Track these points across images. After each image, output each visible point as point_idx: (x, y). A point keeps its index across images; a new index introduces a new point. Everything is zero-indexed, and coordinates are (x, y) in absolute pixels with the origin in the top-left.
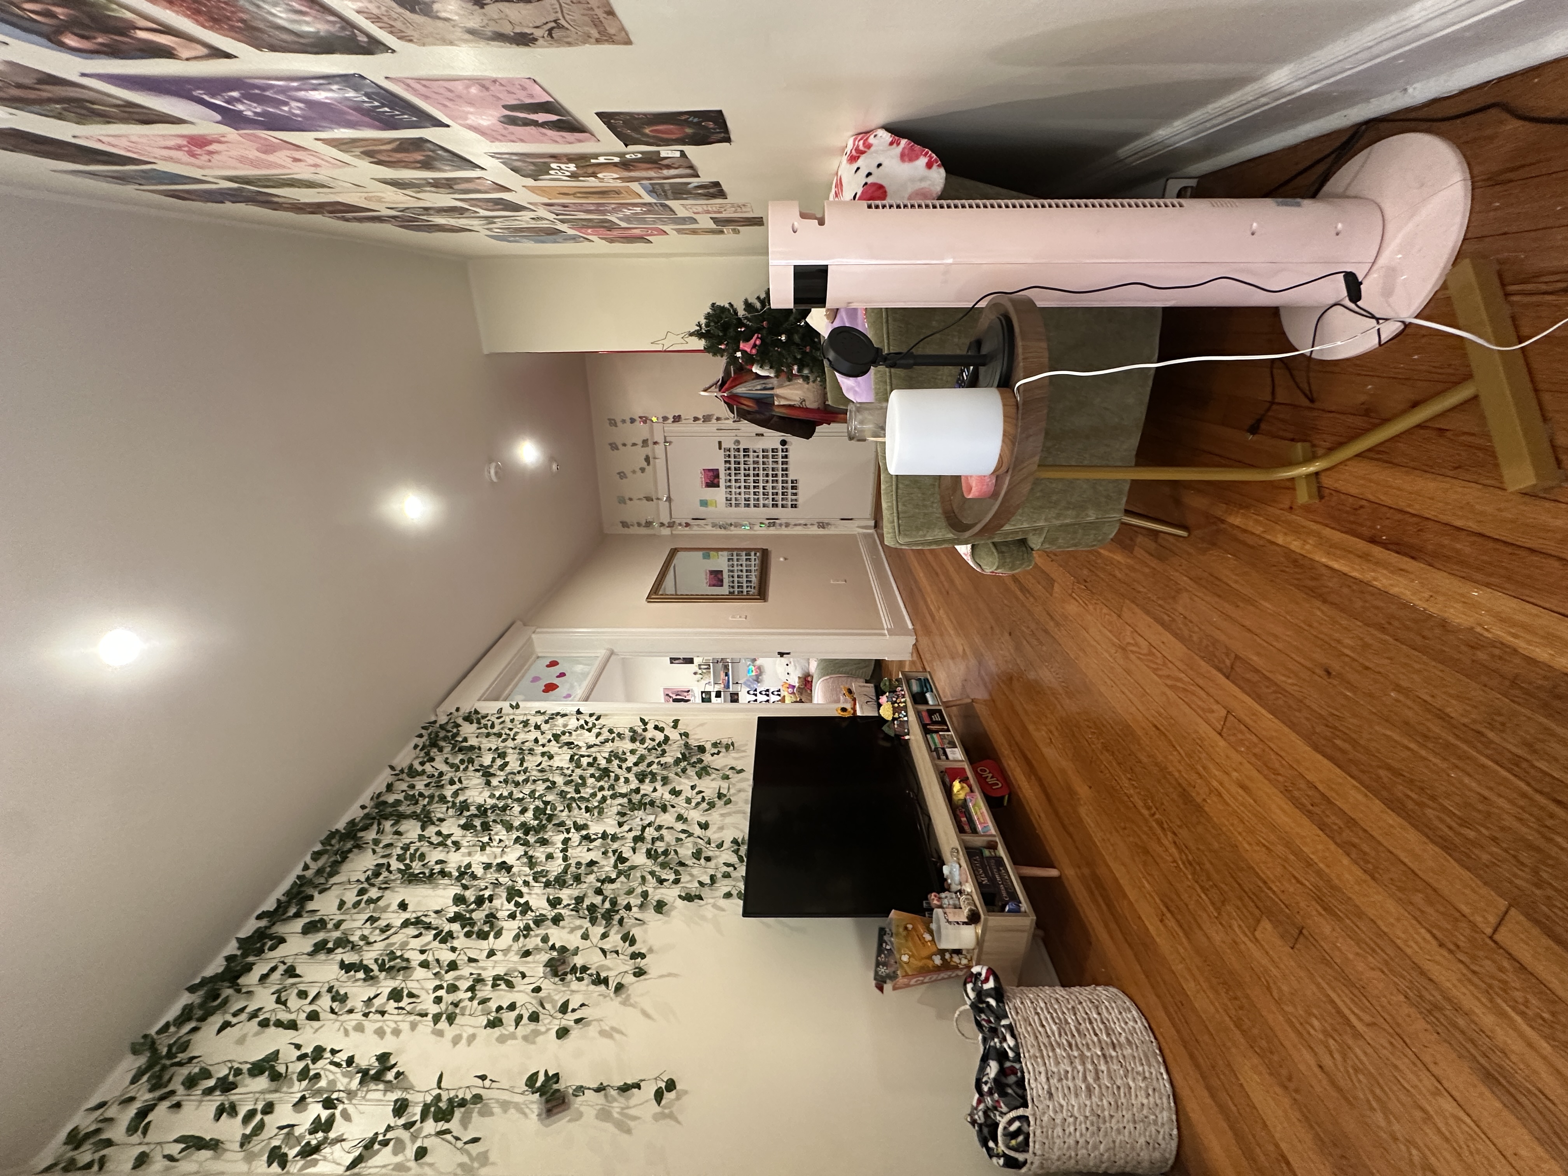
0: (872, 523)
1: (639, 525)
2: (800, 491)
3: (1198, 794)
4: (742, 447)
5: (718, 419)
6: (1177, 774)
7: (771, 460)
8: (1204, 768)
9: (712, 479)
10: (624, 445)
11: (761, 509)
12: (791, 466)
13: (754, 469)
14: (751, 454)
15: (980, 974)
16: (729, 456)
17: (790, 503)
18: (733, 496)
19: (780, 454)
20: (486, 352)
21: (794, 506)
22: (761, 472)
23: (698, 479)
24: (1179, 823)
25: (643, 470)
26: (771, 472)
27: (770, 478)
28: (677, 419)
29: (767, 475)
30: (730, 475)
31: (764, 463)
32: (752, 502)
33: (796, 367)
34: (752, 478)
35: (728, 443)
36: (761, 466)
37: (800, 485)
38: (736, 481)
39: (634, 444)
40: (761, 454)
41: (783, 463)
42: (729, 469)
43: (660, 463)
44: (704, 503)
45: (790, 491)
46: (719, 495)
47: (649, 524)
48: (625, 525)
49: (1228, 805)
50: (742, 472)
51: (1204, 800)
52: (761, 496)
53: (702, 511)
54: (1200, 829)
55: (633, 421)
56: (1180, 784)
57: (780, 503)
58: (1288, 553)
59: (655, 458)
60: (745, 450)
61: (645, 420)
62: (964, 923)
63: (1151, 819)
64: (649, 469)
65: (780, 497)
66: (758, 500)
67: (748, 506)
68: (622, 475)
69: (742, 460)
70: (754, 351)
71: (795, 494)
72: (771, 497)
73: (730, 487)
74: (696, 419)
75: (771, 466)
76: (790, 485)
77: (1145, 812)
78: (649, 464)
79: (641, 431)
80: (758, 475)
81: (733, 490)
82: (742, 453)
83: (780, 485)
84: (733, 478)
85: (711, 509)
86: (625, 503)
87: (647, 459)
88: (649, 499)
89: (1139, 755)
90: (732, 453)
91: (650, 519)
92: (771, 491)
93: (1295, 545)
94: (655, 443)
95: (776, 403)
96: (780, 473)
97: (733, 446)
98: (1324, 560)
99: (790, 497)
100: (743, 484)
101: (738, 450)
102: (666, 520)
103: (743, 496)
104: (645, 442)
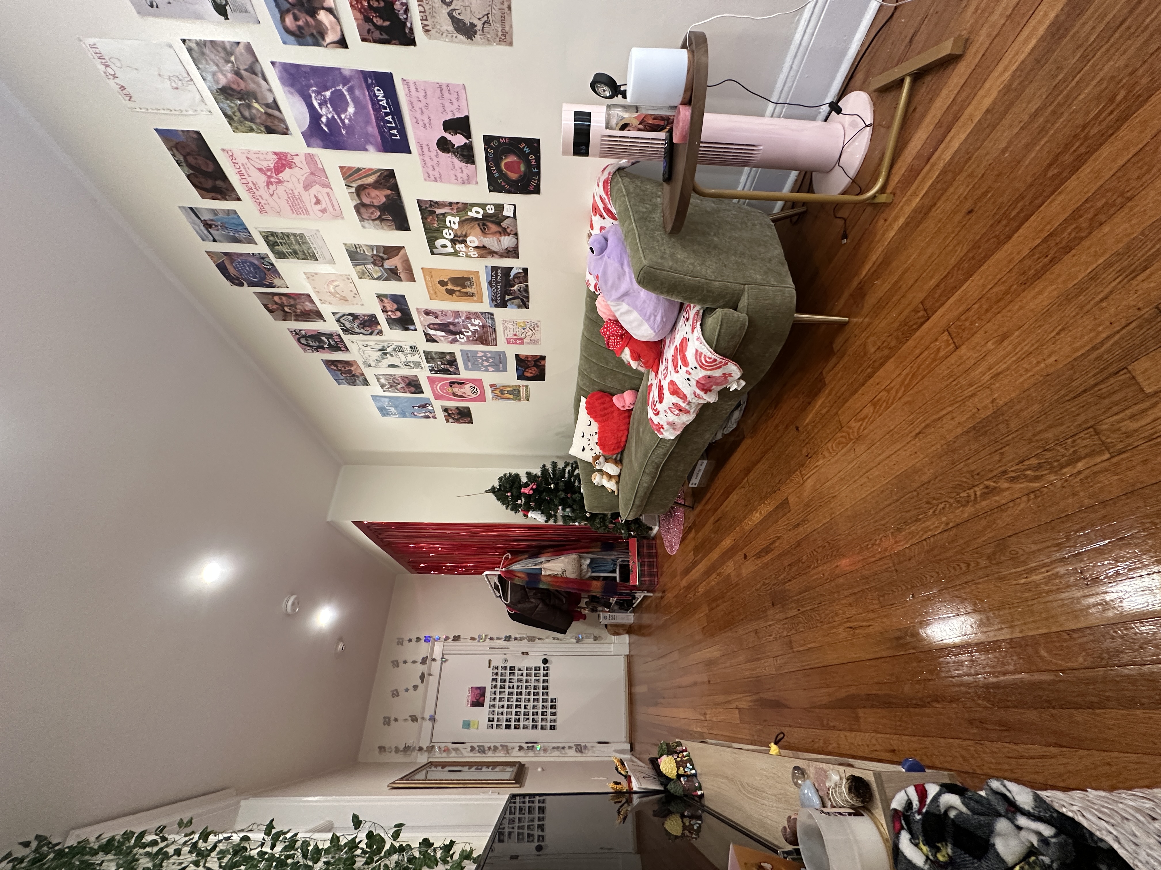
0: (628, 746)
1: (397, 750)
2: (559, 710)
3: (985, 407)
4: (508, 665)
5: (491, 639)
6: (959, 430)
7: (533, 678)
9: (478, 702)
10: (405, 662)
11: (521, 731)
12: (550, 684)
13: (518, 687)
14: (516, 672)
15: (909, 804)
16: (497, 674)
17: (549, 724)
18: (496, 717)
19: (542, 672)
20: (329, 519)
21: (553, 728)
22: (524, 690)
23: (465, 696)
24: (997, 457)
25: (415, 687)
26: (532, 691)
27: (532, 697)
28: (456, 638)
29: (529, 694)
30: (495, 693)
31: (527, 681)
32: (513, 724)
33: (560, 508)
34: (515, 697)
35: (498, 662)
36: (524, 684)
37: (558, 704)
38: (500, 700)
39: (414, 662)
40: (525, 672)
41: (544, 681)
42: (495, 687)
43: (433, 681)
44: (467, 725)
45: (549, 710)
46: (482, 714)
47: (407, 749)
48: (382, 749)
49: (1007, 369)
50: (507, 690)
51: (993, 401)
52: (522, 717)
53: (464, 735)
54: (1014, 425)
55: (418, 639)
56: (968, 432)
57: (539, 724)
58: (901, 229)
59: (430, 675)
60: (512, 668)
61: (427, 640)
62: (850, 814)
63: (978, 506)
64: (421, 687)
65: (540, 717)
66: (519, 720)
67: (508, 727)
68: (396, 694)
69: (507, 678)
70: (531, 492)
71: (554, 714)
72: (531, 717)
73: (493, 706)
74: (473, 639)
75: (533, 684)
76: (549, 704)
77: (969, 510)
78: (422, 682)
79: (424, 649)
80: (521, 693)
81: (496, 710)
82: (508, 671)
83: (541, 704)
84: (498, 697)
85: (473, 730)
86: (389, 724)
87: (422, 677)
88: (414, 719)
90: (500, 671)
91: (409, 743)
92: (531, 711)
93: (901, 221)
94: (434, 660)
95: (543, 573)
96: (541, 691)
97: (501, 664)
98: (918, 200)
99: (549, 717)
100: (506, 703)
101: (505, 668)
102: (425, 744)
103: (505, 717)
104: (424, 661)
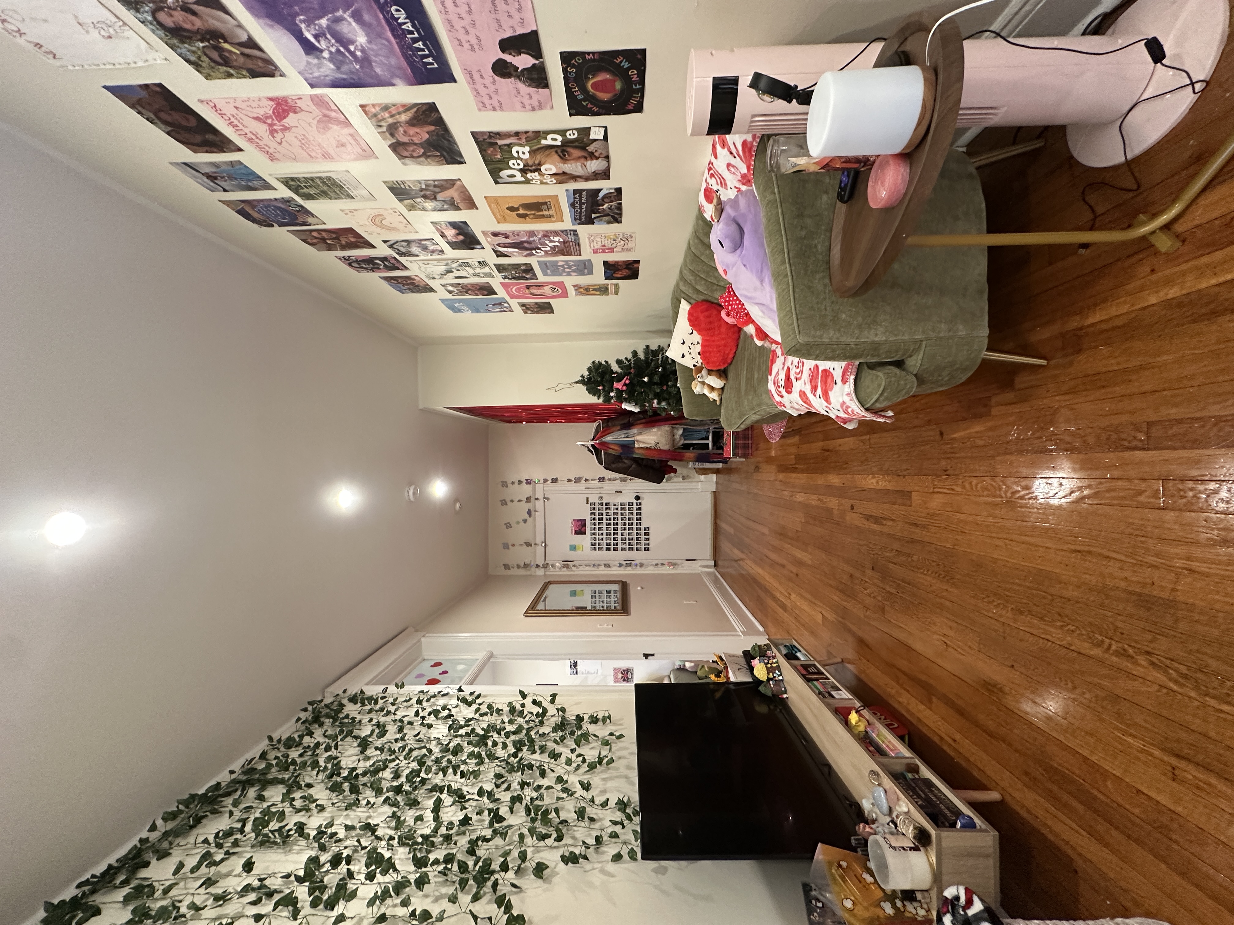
0: (712, 563)
1: (518, 567)
2: (651, 537)
3: (1162, 588)
4: (604, 502)
5: (586, 480)
6: (1123, 584)
7: (627, 512)
8: (1157, 555)
9: (580, 528)
10: (512, 501)
11: (620, 552)
12: (643, 516)
13: (614, 519)
14: (612, 507)
15: (957, 898)
16: (594, 509)
17: (643, 547)
18: (597, 542)
19: (635, 506)
20: (421, 407)
21: (647, 549)
22: (620, 522)
23: (569, 527)
24: (1149, 637)
25: (525, 521)
26: (627, 522)
27: (627, 527)
28: (555, 480)
29: (625, 524)
30: (594, 524)
31: (622, 514)
32: (612, 547)
33: (655, 401)
34: (612, 527)
35: (594, 499)
36: (620, 517)
37: (651, 531)
38: (600, 529)
39: (520, 501)
40: (620, 507)
41: (637, 514)
42: (594, 519)
43: (539, 516)
44: (573, 548)
45: (643, 537)
46: (585, 540)
47: (526, 566)
48: (507, 567)
49: (1208, 575)
50: (605, 521)
51: (1173, 590)
52: (620, 542)
53: (571, 555)
54: (1183, 626)
55: (520, 482)
56: (1130, 592)
57: (635, 547)
58: (1168, 304)
59: (535, 511)
60: (607, 504)
61: (529, 482)
62: (911, 849)
63: (1107, 656)
64: (530, 520)
65: (635, 541)
66: (617, 544)
67: (608, 549)
68: (508, 526)
69: (604, 512)
70: (625, 388)
71: (647, 539)
72: (627, 542)
73: (594, 534)
74: (569, 480)
75: (627, 517)
76: (643, 532)
77: (1096, 652)
78: (530, 516)
79: (527, 490)
80: (617, 524)
81: (597, 537)
82: (604, 507)
83: (635, 532)
84: (597, 527)
85: (579, 552)
86: (508, 548)
87: (529, 513)
88: (528, 544)
89: (1065, 593)
90: (597, 507)
91: (528, 562)
92: (627, 537)
93: (1174, 292)
94: (537, 499)
95: (637, 446)
96: (635, 522)
97: (597, 501)
98: (1214, 281)
99: (643, 542)
100: (605, 532)
101: (602, 504)
102: (541, 562)
103: (605, 542)
104: (528, 499)
